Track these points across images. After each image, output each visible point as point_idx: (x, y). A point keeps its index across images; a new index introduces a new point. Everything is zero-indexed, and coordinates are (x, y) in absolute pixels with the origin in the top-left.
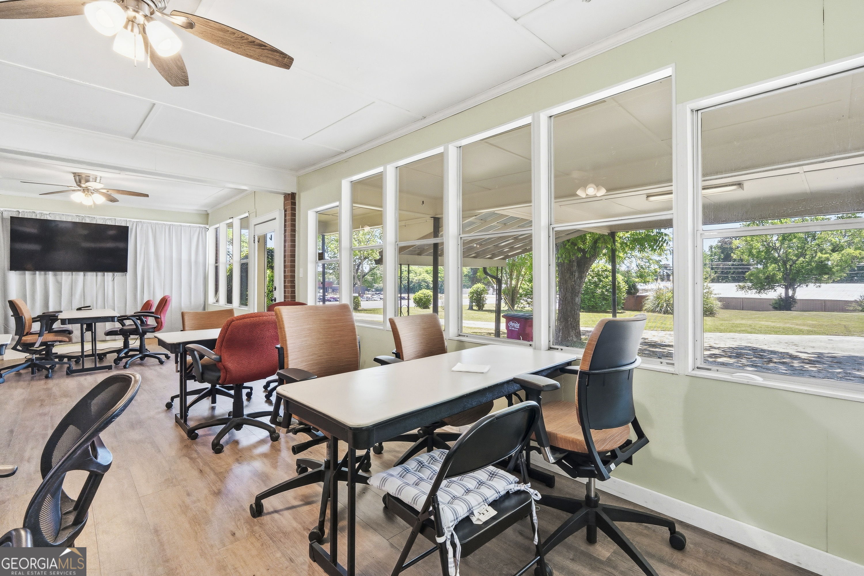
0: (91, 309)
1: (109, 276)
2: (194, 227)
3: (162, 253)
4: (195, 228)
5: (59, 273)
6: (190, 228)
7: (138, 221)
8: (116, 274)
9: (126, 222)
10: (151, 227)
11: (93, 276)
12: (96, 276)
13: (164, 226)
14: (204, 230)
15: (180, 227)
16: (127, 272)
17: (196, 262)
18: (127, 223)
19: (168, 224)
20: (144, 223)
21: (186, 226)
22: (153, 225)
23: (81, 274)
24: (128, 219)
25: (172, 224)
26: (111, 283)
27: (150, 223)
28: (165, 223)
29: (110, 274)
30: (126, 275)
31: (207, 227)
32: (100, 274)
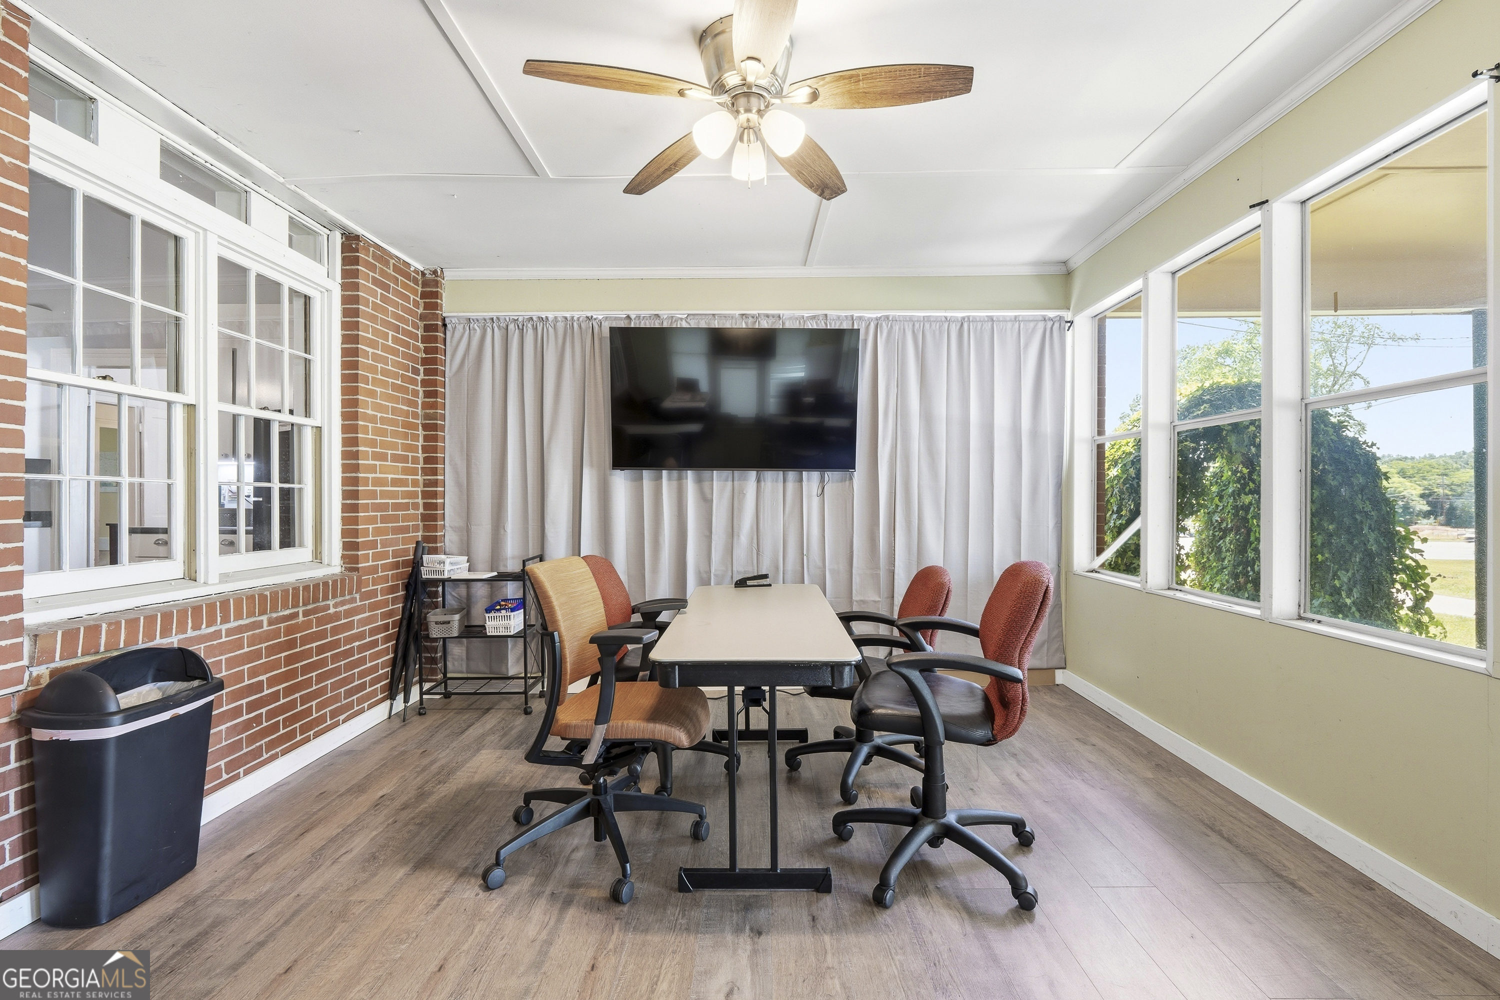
0: (770, 585)
1: (811, 479)
2: (1027, 321)
3: (940, 409)
4: (1032, 325)
5: (706, 473)
6: (1017, 325)
7: (879, 315)
8: (829, 475)
9: (851, 322)
10: (913, 332)
11: (777, 481)
12: (785, 481)
13: (946, 325)
14: (1057, 325)
15: (990, 324)
16: (854, 468)
17: (1035, 434)
18: (853, 322)
19: (957, 317)
20: (895, 320)
21: (1005, 320)
22: (917, 325)
23: (752, 474)
24: (856, 314)
25: (969, 317)
26: (816, 501)
27: (911, 319)
28: (949, 314)
29: (815, 475)
30: (851, 479)
31: (1068, 316)
32: (792, 475)
